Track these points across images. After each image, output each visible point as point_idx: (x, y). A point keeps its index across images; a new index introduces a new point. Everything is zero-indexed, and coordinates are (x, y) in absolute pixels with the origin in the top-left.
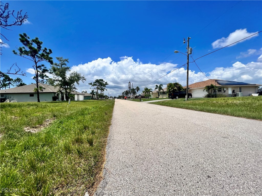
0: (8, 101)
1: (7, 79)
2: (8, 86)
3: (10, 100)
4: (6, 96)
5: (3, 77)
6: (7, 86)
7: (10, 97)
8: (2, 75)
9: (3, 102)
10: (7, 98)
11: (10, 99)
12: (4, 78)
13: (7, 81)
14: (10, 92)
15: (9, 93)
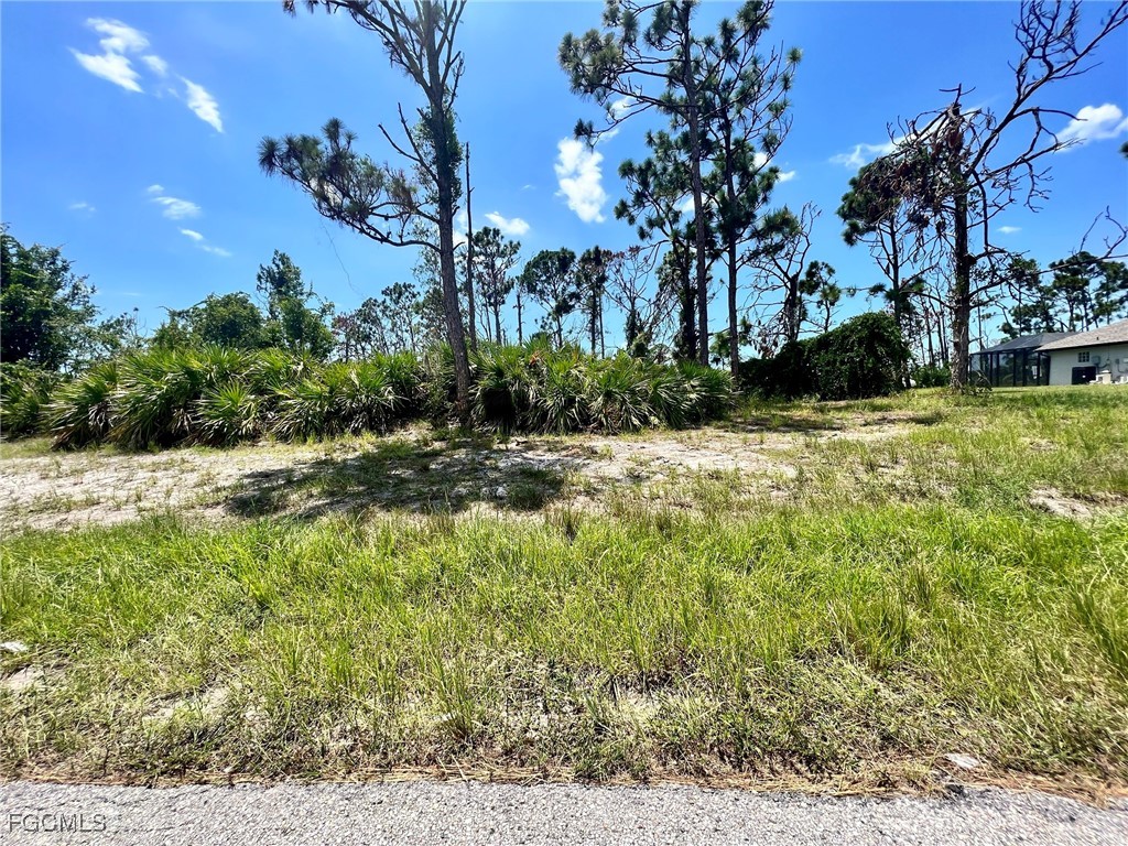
0: (1104, 381)
1: (1119, 282)
2: (1118, 313)
3: (1116, 373)
4: (1099, 358)
5: (1099, 274)
6: (1114, 314)
7: (1113, 359)
8: (1097, 269)
9: (1086, 381)
10: (1101, 365)
11: (1115, 368)
12: (1103, 279)
13: (1114, 291)
14: (1115, 338)
15: (1111, 341)
